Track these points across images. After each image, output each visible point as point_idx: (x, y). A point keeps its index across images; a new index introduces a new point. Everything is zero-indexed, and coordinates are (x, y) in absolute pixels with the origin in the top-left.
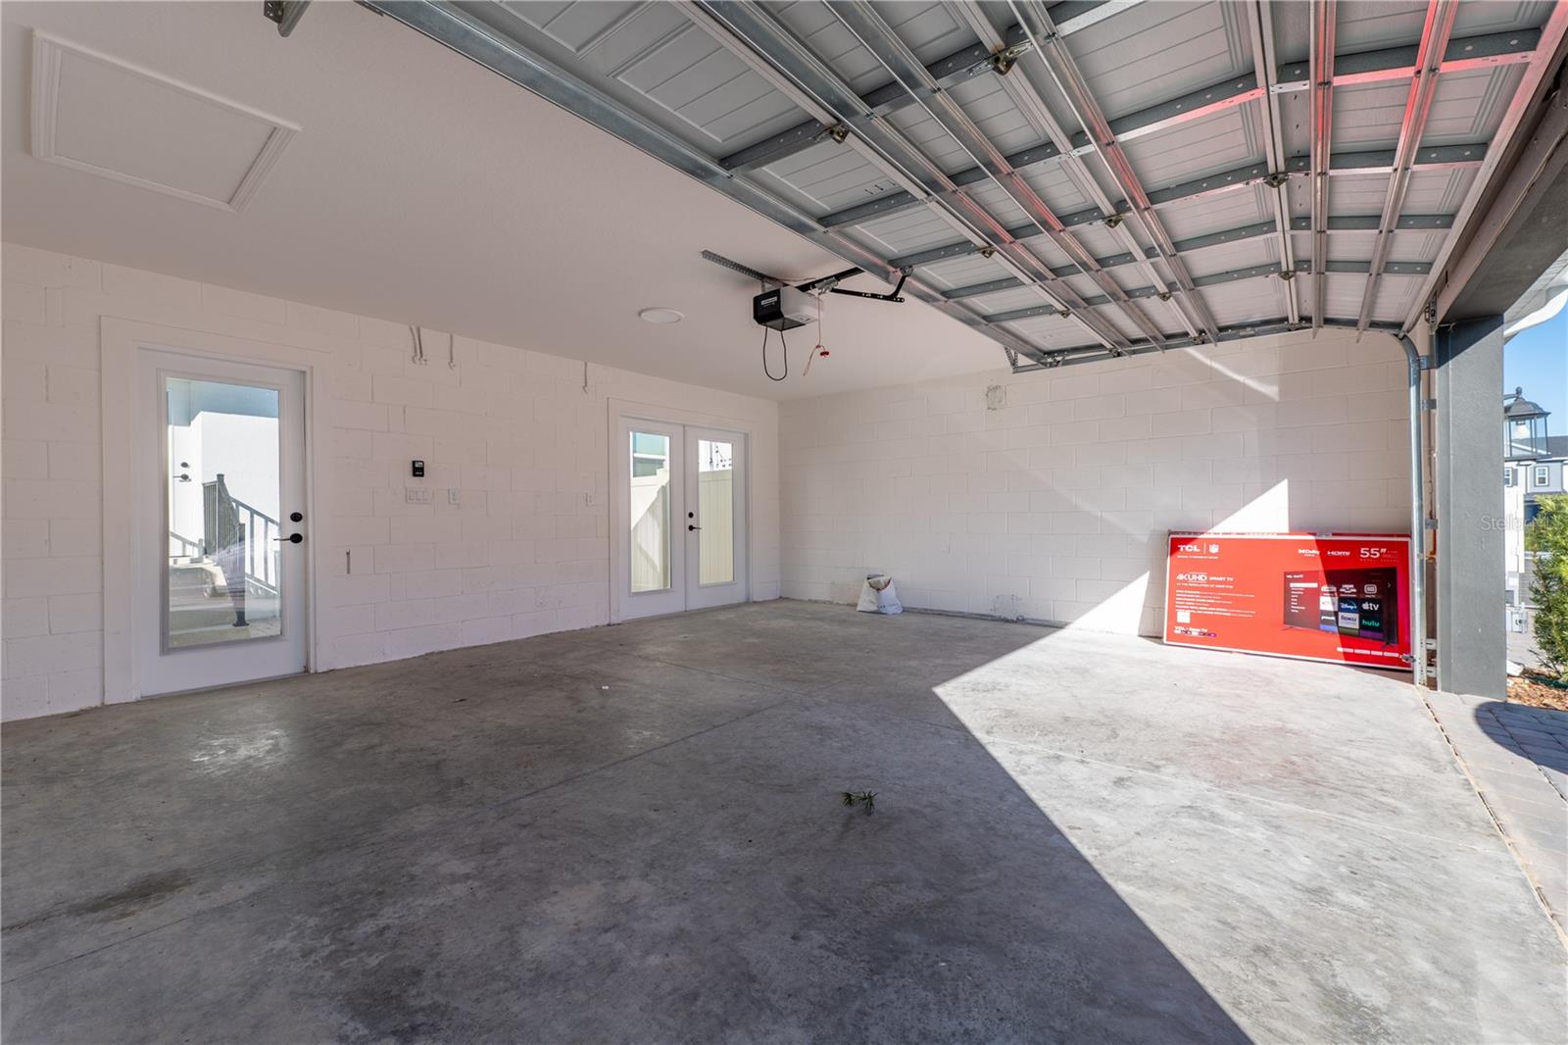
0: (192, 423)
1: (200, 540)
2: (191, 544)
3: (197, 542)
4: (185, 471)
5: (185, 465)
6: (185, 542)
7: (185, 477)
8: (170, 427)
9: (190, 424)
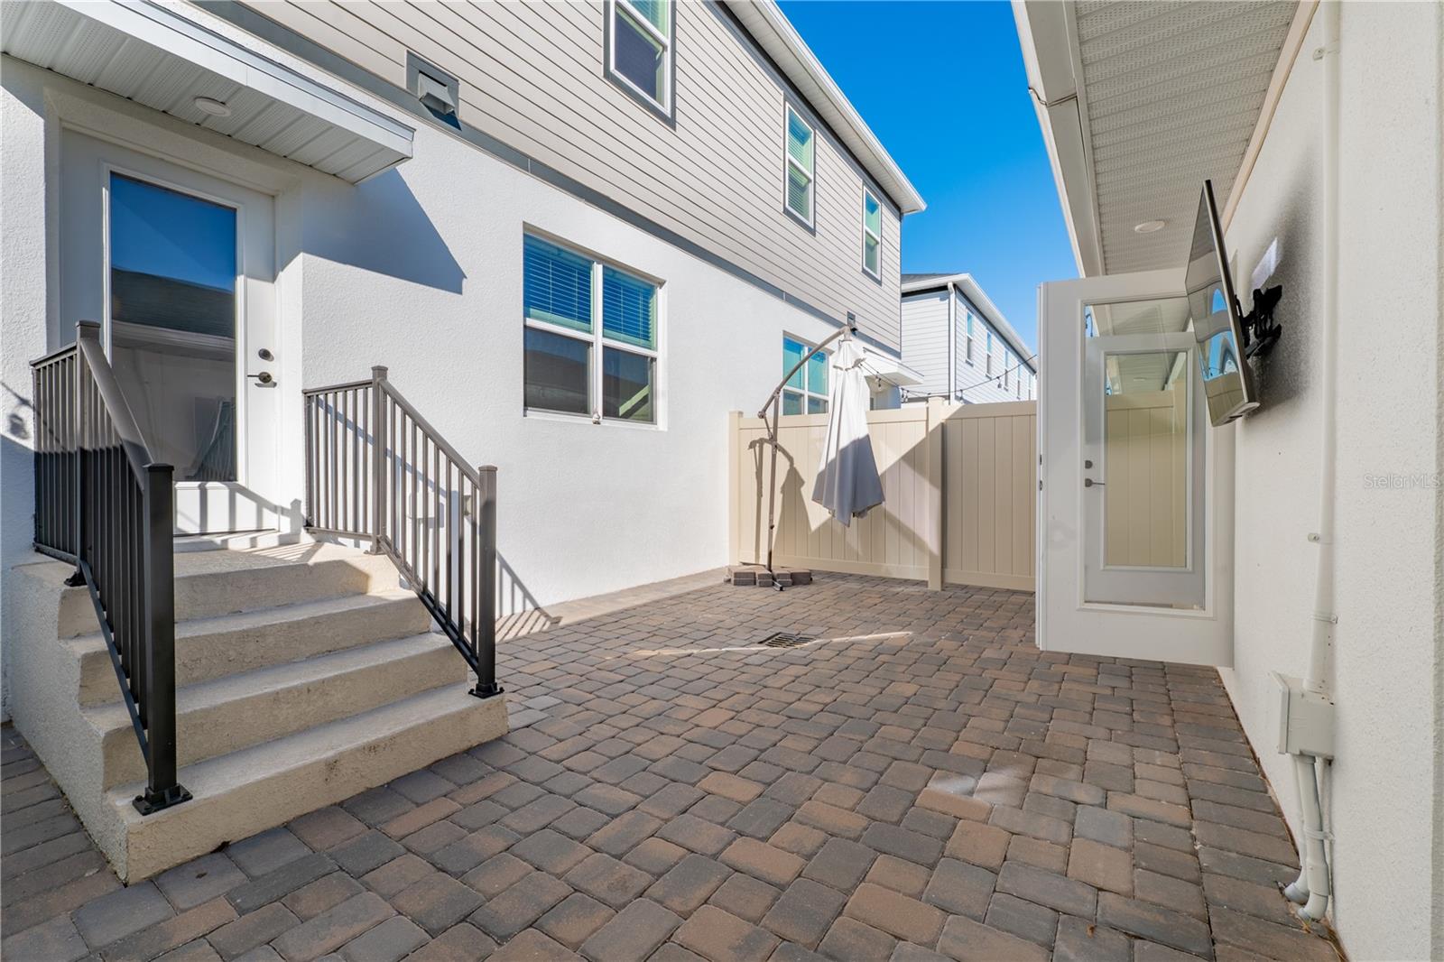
0: (281, 275)
1: (296, 503)
2: (275, 509)
3: (289, 507)
4: (265, 366)
5: (265, 355)
6: (261, 503)
7: (265, 379)
8: (240, 280)
9: (273, 278)
